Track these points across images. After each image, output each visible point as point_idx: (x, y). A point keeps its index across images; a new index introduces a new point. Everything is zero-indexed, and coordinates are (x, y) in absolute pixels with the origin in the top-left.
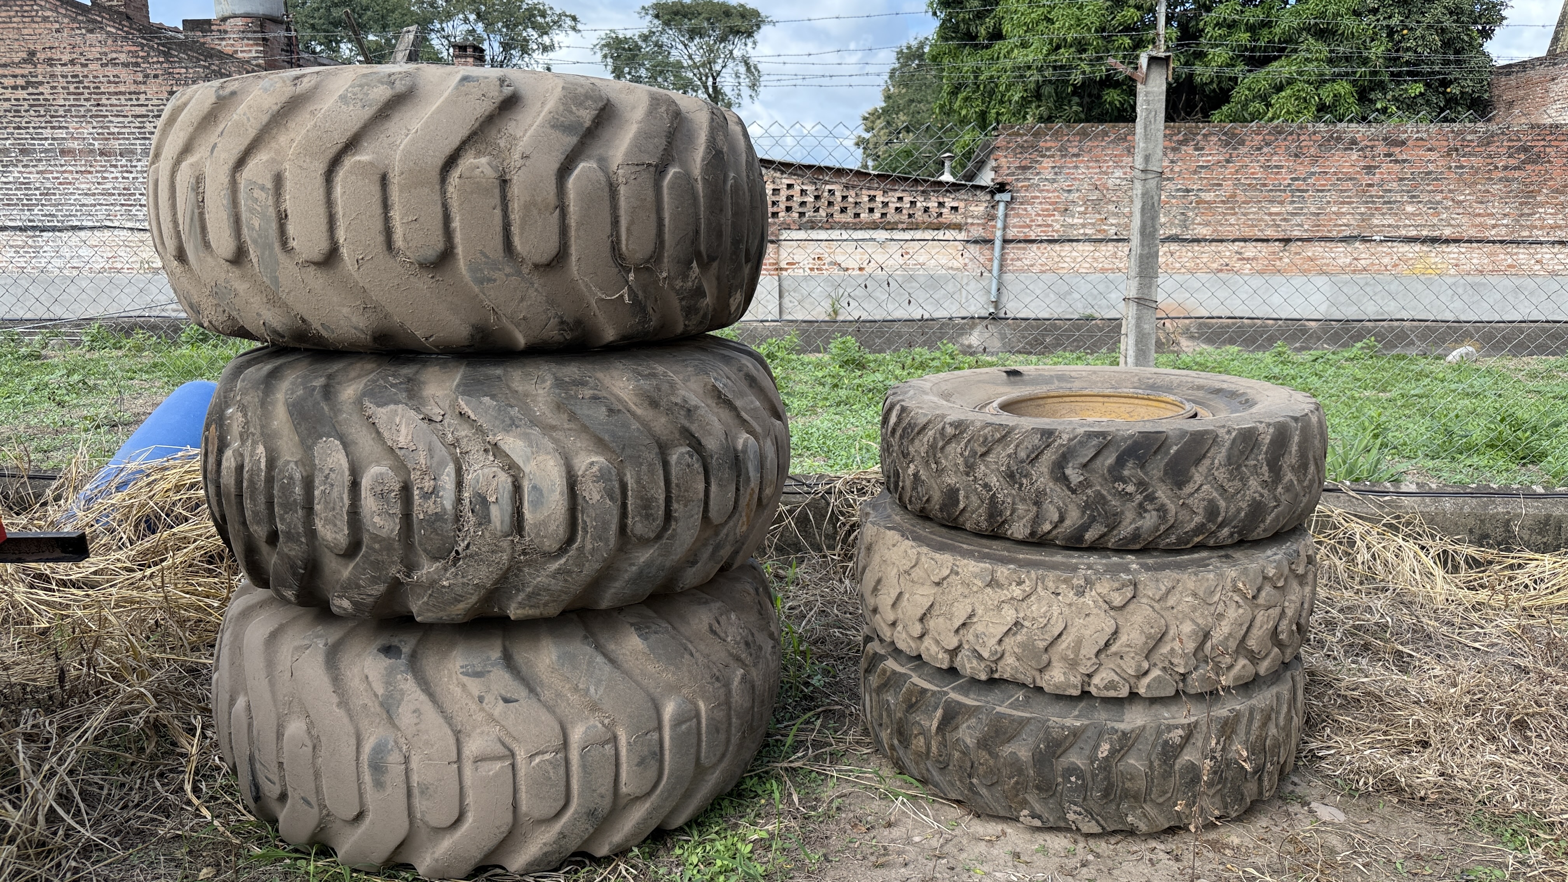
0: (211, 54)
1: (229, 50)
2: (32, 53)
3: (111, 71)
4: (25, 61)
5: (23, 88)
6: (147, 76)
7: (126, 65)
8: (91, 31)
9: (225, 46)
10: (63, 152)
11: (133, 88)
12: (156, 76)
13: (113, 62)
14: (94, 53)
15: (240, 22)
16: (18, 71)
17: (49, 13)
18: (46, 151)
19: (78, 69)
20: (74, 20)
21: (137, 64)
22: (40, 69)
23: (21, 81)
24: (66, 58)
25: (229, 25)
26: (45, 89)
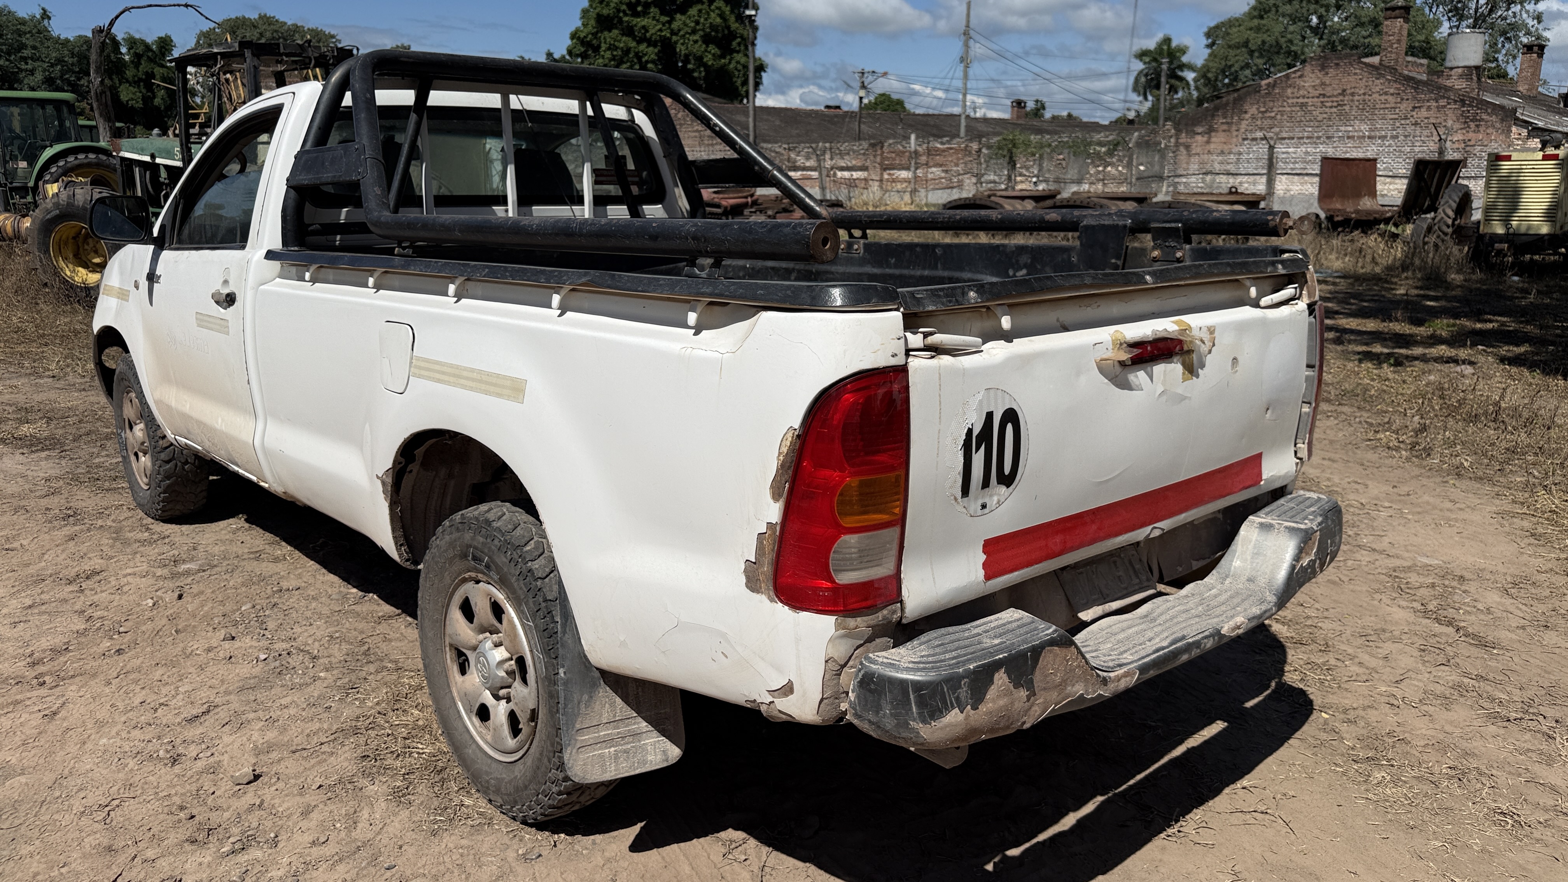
0: (1440, 88)
1: (1451, 85)
2: (1344, 90)
3: (1383, 98)
4: (1340, 94)
5: (1336, 107)
6: (1402, 99)
7: (1392, 94)
8: (1377, 79)
9: (1448, 83)
10: (1349, 137)
11: (1393, 105)
12: (1408, 99)
13: (1386, 93)
14: (1377, 89)
15: (1460, 70)
16: (1335, 99)
17: (1358, 71)
18: (1340, 137)
19: (1367, 97)
20: (1370, 73)
21: (1399, 94)
22: (1347, 98)
23: (1335, 104)
24: (1362, 92)
25: (1453, 72)
26: (1347, 108)
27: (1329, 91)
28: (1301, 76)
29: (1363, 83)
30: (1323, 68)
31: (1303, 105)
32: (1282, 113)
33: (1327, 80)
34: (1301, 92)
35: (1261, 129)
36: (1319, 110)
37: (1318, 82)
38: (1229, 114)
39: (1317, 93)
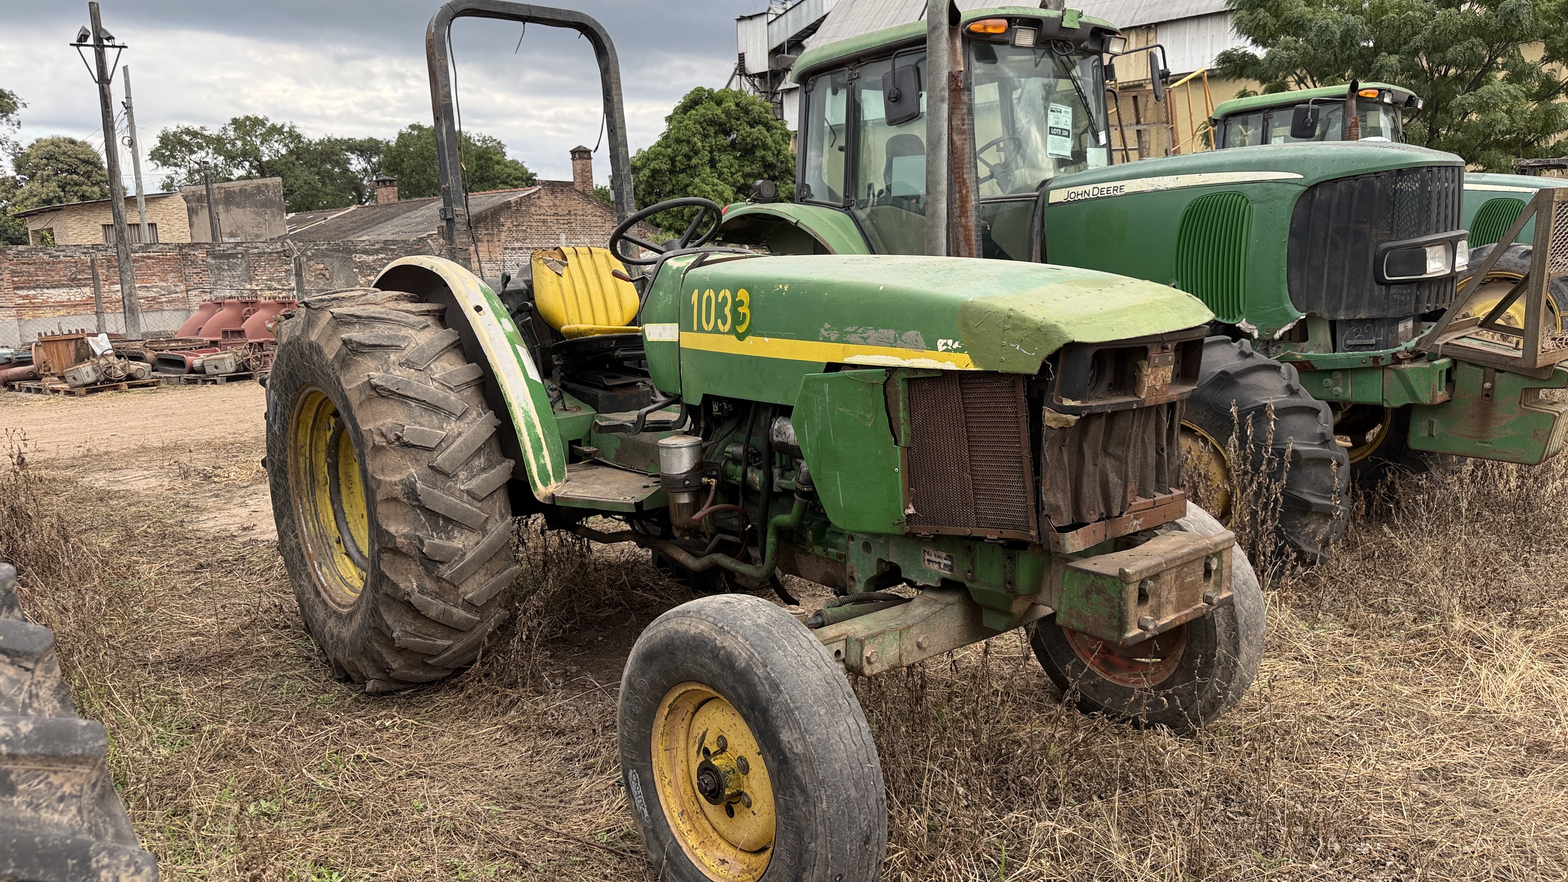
27: (559, 210)
28: (539, 198)
29: (580, 207)
30: (553, 193)
31: (544, 221)
32: (531, 227)
33: (558, 203)
34: (542, 211)
35: (518, 240)
36: (556, 226)
37: (551, 203)
38: (490, 226)
39: (552, 212)
